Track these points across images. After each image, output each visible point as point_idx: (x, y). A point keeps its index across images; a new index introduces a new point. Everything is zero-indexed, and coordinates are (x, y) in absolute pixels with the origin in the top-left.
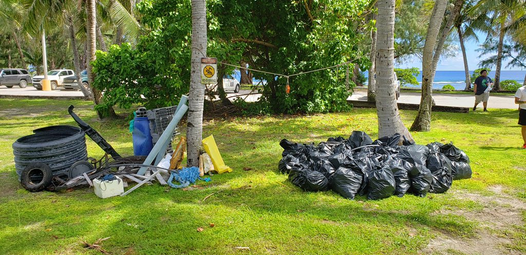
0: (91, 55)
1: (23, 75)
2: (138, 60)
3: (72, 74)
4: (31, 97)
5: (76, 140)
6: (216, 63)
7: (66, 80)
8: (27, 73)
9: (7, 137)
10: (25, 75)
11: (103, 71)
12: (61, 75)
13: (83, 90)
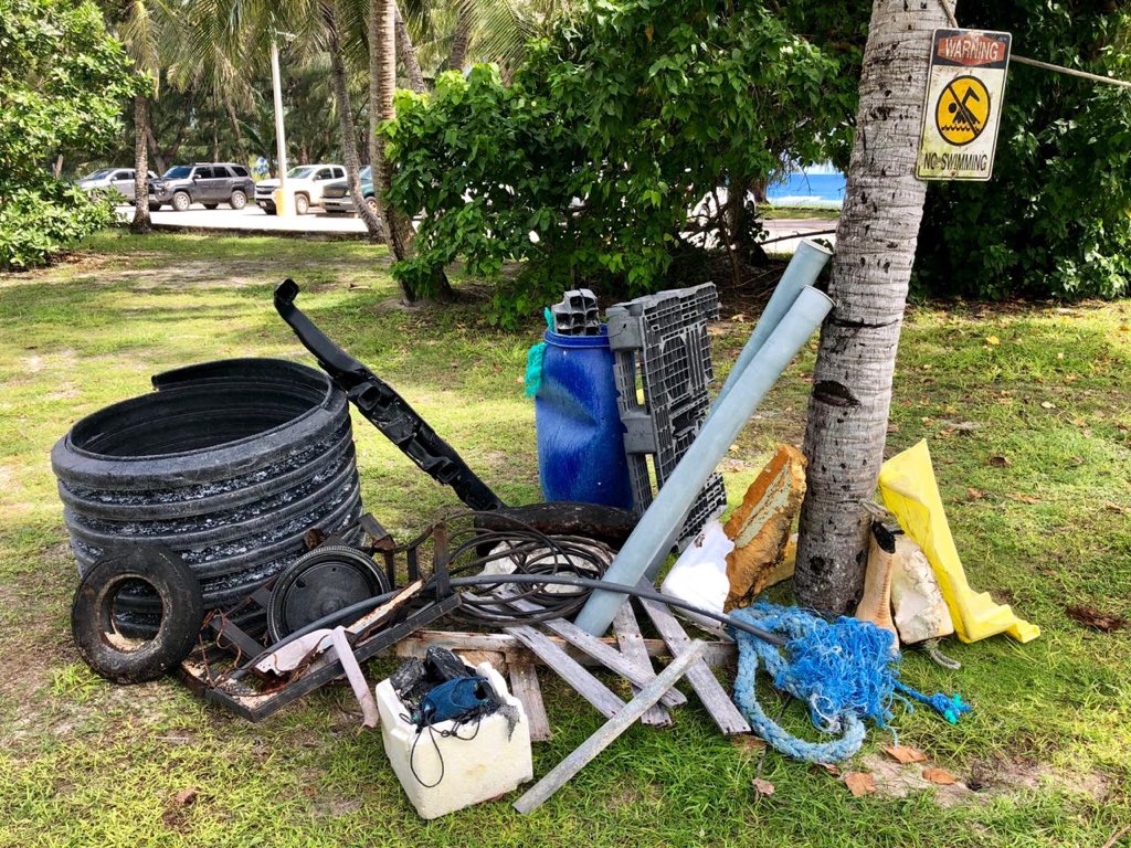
0: (382, 107)
1: (235, 179)
2: (521, 116)
3: (342, 175)
4: (243, 233)
5: (310, 439)
6: (999, 65)
7: (330, 192)
8: (246, 174)
9: (147, 353)
10: (242, 179)
11: (418, 156)
12: (318, 179)
13: (366, 216)
